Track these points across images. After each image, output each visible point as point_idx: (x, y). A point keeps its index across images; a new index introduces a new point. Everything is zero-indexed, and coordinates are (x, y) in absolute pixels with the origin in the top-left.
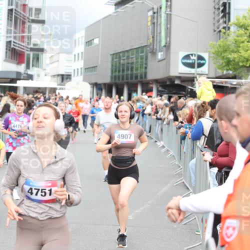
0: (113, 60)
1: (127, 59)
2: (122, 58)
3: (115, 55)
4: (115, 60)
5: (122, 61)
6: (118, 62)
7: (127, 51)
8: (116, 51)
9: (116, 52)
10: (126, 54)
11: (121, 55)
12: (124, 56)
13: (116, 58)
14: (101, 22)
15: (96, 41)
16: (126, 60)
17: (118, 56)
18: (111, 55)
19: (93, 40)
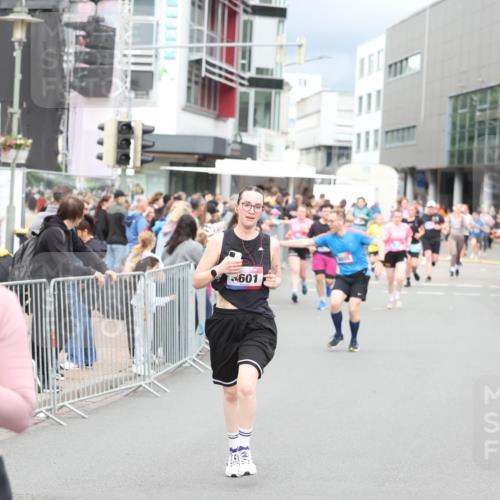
0: (455, 110)
1: (491, 109)
2: (479, 107)
3: (461, 98)
4: (460, 111)
5: (478, 114)
6: (468, 116)
7: (492, 88)
8: (463, 87)
9: (464, 91)
10: (489, 98)
11: (475, 98)
12: (483, 101)
13: (464, 106)
14: (428, 12)
15: (414, 63)
16: (488, 112)
17: (468, 101)
18: (451, 97)
19: (407, 59)
